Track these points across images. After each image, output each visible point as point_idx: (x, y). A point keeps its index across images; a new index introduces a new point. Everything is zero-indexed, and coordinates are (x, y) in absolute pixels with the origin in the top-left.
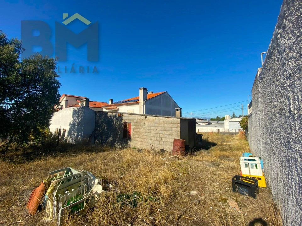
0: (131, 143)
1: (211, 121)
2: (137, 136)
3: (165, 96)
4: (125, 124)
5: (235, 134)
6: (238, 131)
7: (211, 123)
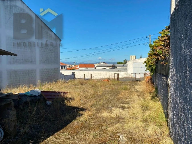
1: (117, 65)
6: (143, 77)
7: (116, 67)
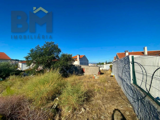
0: (85, 74)
2: (87, 72)
3: (84, 57)
4: (82, 69)
5: (108, 70)
